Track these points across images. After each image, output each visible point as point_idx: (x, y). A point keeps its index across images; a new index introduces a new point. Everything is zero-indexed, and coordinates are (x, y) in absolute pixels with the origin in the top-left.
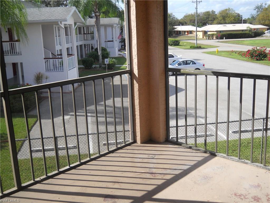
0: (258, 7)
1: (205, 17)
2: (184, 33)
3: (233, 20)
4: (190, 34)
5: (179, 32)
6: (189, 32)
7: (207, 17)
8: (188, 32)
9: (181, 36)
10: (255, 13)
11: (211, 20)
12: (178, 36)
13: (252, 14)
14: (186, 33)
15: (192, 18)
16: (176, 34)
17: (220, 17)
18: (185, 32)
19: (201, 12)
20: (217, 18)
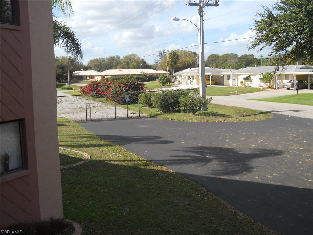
0: (161, 53)
1: (109, 62)
2: (85, 78)
3: (137, 65)
4: (92, 78)
5: (80, 77)
6: (91, 77)
7: (111, 62)
8: (89, 76)
9: (83, 81)
10: (158, 59)
11: (115, 65)
12: (79, 81)
13: (157, 60)
14: (88, 78)
15: (97, 63)
16: (78, 79)
17: (124, 62)
18: (87, 76)
19: (106, 58)
20: (121, 64)
